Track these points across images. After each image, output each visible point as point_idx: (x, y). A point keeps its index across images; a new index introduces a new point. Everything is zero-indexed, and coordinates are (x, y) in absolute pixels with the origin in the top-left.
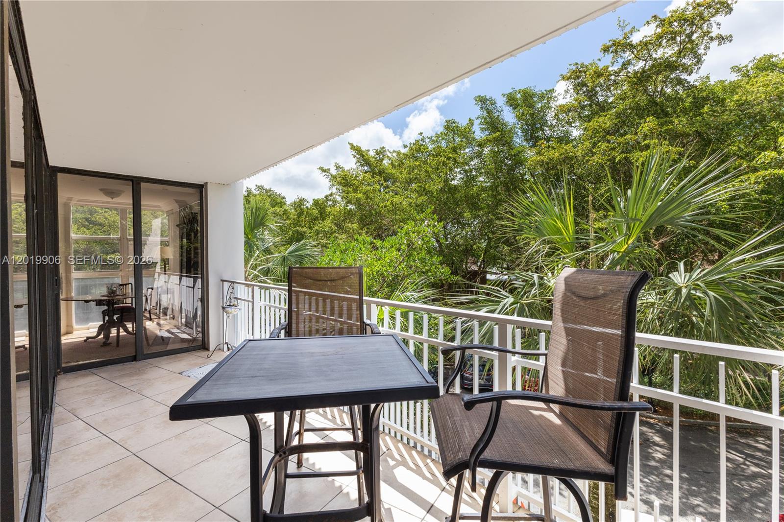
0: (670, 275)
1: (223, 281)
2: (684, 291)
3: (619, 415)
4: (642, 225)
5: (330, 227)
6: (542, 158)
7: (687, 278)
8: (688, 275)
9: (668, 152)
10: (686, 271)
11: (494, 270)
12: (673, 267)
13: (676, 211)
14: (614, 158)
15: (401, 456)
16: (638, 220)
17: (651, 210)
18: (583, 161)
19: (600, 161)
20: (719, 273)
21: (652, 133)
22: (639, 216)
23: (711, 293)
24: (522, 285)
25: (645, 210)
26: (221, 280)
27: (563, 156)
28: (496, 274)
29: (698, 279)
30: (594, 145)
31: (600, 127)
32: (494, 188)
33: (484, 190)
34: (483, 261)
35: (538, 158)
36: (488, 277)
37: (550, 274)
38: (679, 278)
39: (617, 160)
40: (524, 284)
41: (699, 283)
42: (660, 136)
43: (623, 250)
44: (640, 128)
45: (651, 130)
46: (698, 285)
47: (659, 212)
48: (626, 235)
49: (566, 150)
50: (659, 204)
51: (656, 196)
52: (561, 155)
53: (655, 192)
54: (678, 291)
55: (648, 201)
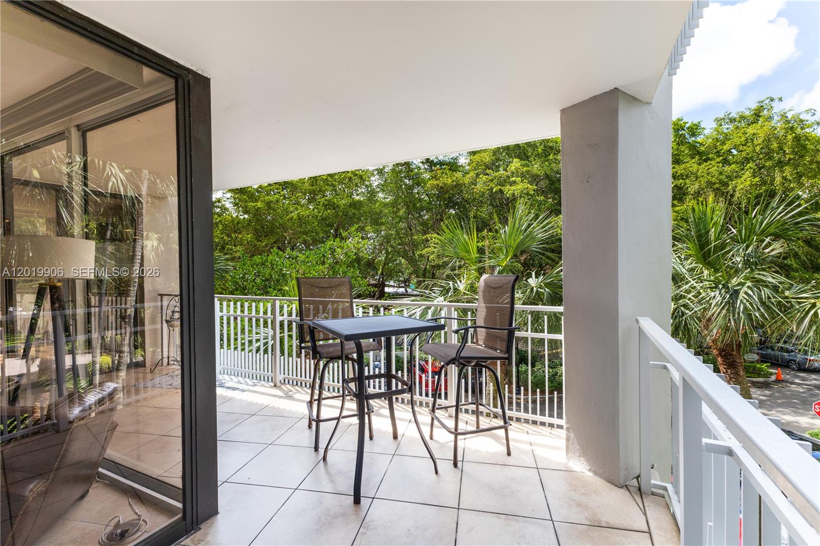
0: (528, 280)
1: (162, 295)
2: (535, 289)
3: (510, 331)
4: (514, 249)
5: (222, 238)
6: (437, 182)
7: (536, 282)
8: (537, 279)
9: (527, 188)
10: (536, 278)
11: (392, 283)
12: (530, 276)
13: (530, 242)
14: (492, 189)
15: (380, 404)
16: (511, 247)
17: (518, 241)
18: (469, 188)
19: (482, 190)
20: (549, 279)
21: (517, 171)
22: (512, 244)
23: (547, 290)
24: (440, 290)
25: (515, 241)
26: (159, 295)
27: (455, 183)
28: (394, 286)
29: (541, 282)
30: (478, 175)
31: (482, 161)
32: (394, 204)
33: (386, 205)
34: (382, 274)
35: (435, 182)
36: (387, 290)
37: (458, 282)
38: (533, 281)
39: (494, 190)
40: (442, 289)
41: (542, 284)
42: (523, 176)
43: (504, 265)
44: (509, 167)
45: (517, 169)
46: (541, 285)
47: (522, 242)
48: (506, 255)
49: (457, 178)
50: (522, 237)
51: (520, 233)
52: (453, 182)
53: (519, 230)
54: (532, 289)
55: (516, 235)
